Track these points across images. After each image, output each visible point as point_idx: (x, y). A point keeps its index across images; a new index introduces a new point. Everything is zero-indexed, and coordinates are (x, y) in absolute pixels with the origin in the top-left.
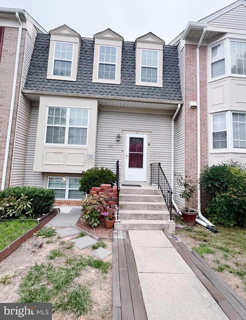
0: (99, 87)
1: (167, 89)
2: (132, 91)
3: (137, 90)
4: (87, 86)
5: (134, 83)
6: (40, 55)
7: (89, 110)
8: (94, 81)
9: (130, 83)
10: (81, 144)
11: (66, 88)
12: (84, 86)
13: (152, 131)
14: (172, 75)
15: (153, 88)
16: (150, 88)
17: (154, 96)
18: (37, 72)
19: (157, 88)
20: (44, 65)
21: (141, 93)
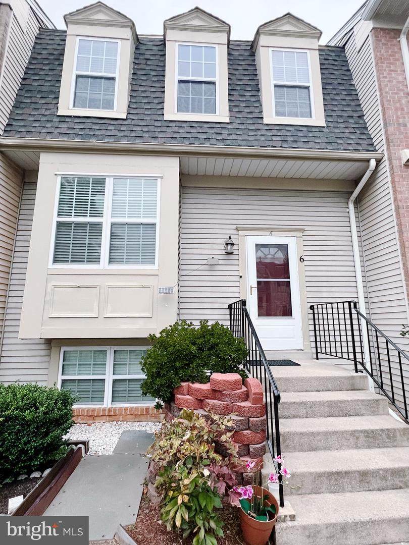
0: (181, 130)
1: (337, 130)
2: (256, 135)
3: (269, 133)
4: (152, 128)
5: (259, 120)
6: (44, 69)
7: (159, 180)
8: (167, 117)
9: (250, 120)
10: (143, 262)
11: (103, 132)
12: (145, 129)
13: (306, 228)
14: (342, 101)
15: (305, 129)
16: (296, 128)
17: (311, 145)
18: (36, 103)
19: (313, 128)
20: (53, 89)
21: (279, 138)
